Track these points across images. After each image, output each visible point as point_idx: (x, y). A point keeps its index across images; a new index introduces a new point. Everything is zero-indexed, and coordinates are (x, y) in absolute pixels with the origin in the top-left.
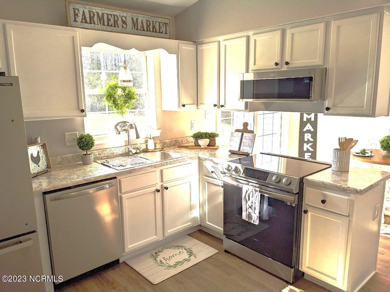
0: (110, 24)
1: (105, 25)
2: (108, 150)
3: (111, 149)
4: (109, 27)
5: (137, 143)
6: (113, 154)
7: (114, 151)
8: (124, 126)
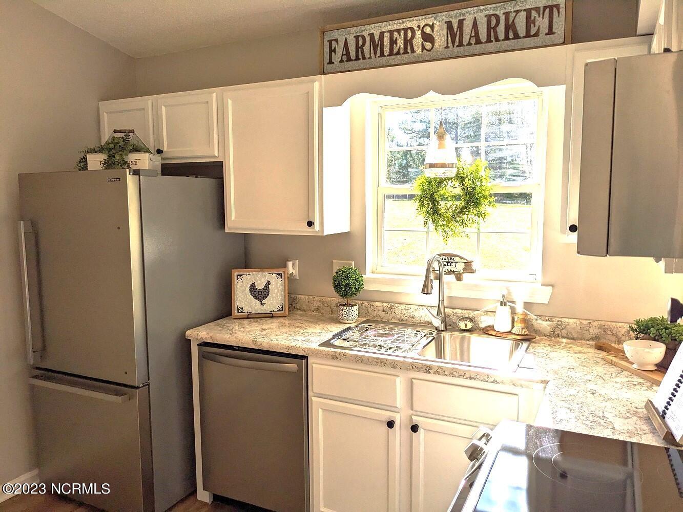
0: (395, 51)
1: (385, 56)
2: (403, 306)
3: (409, 306)
4: (394, 57)
5: (478, 308)
6: (413, 318)
7: (417, 314)
8: (449, 264)
